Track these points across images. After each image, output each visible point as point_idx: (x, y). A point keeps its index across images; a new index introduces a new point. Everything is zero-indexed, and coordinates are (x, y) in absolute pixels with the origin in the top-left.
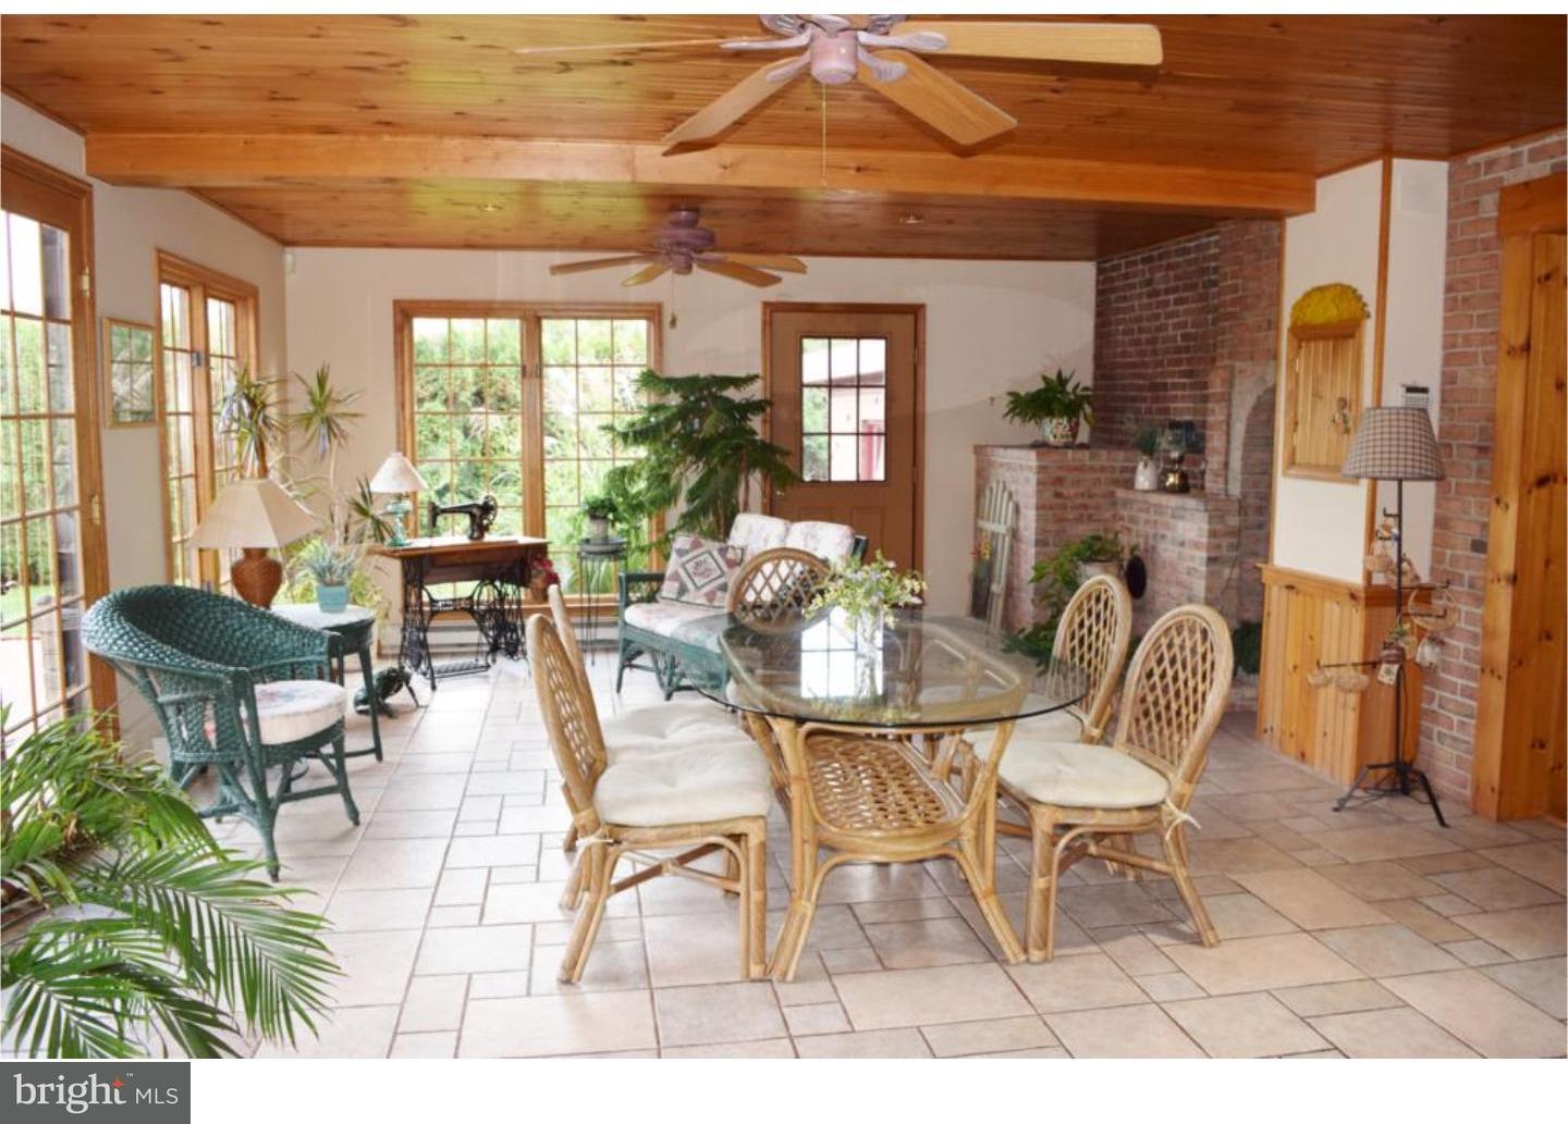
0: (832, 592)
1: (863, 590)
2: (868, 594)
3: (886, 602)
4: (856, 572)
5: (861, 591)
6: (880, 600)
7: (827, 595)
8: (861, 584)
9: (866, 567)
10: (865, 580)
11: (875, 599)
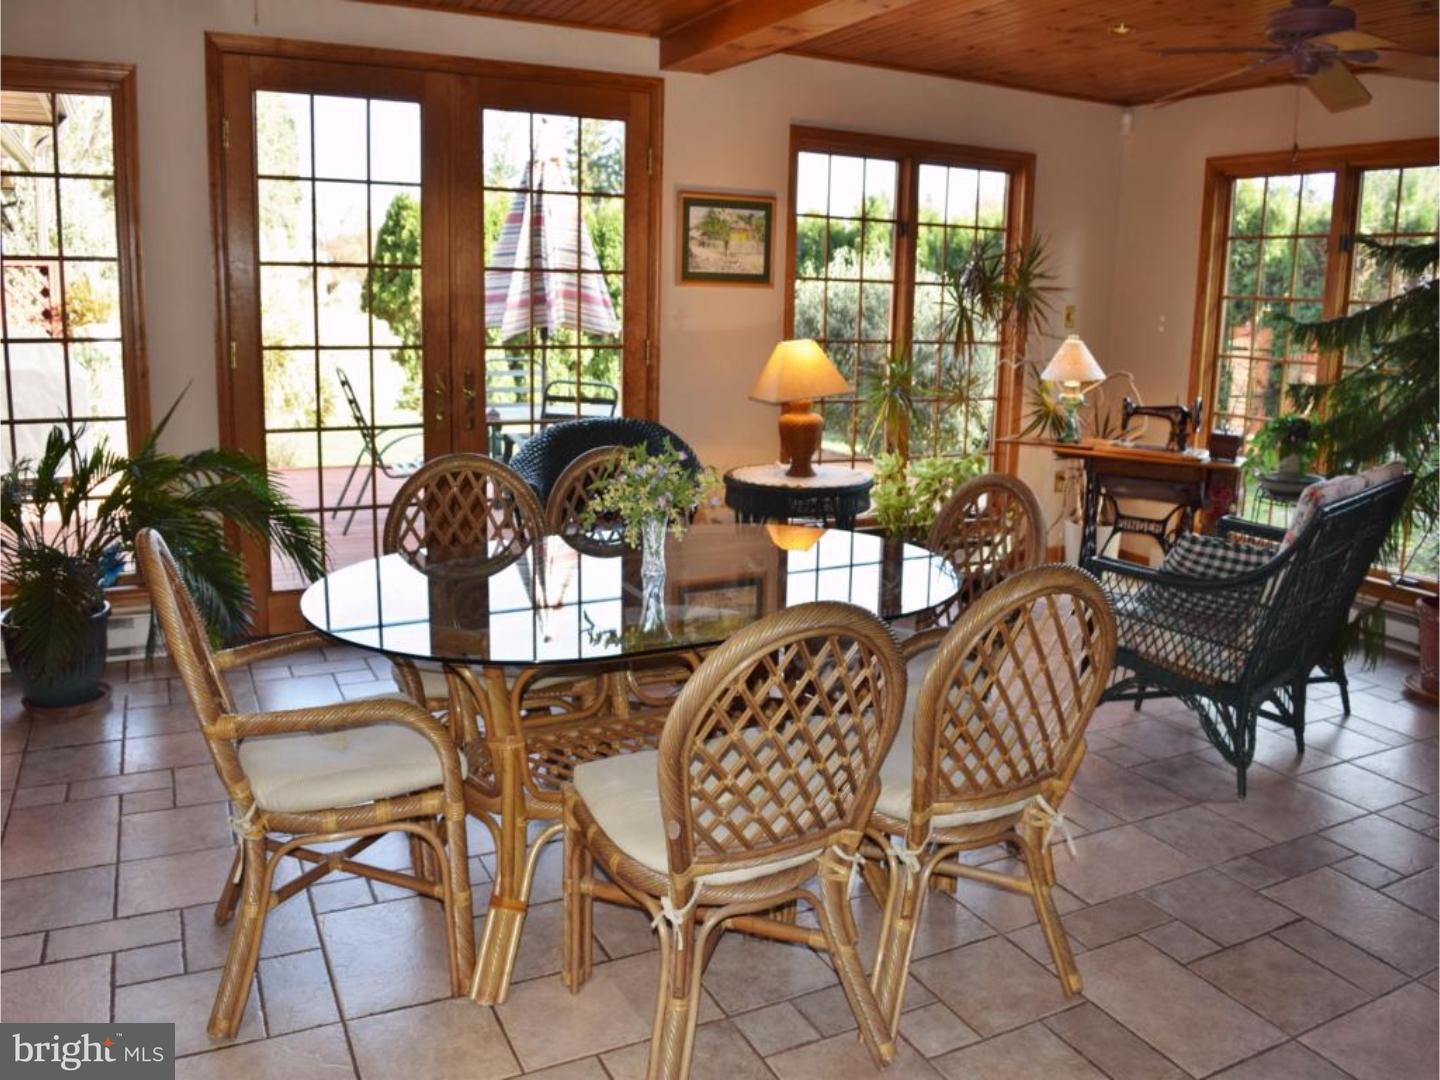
0: (612, 493)
1: (648, 488)
2: (654, 494)
3: (675, 506)
4: (640, 465)
5: (644, 491)
6: (668, 501)
7: (607, 497)
8: (645, 482)
9: (653, 459)
10: (651, 476)
11: (662, 502)
